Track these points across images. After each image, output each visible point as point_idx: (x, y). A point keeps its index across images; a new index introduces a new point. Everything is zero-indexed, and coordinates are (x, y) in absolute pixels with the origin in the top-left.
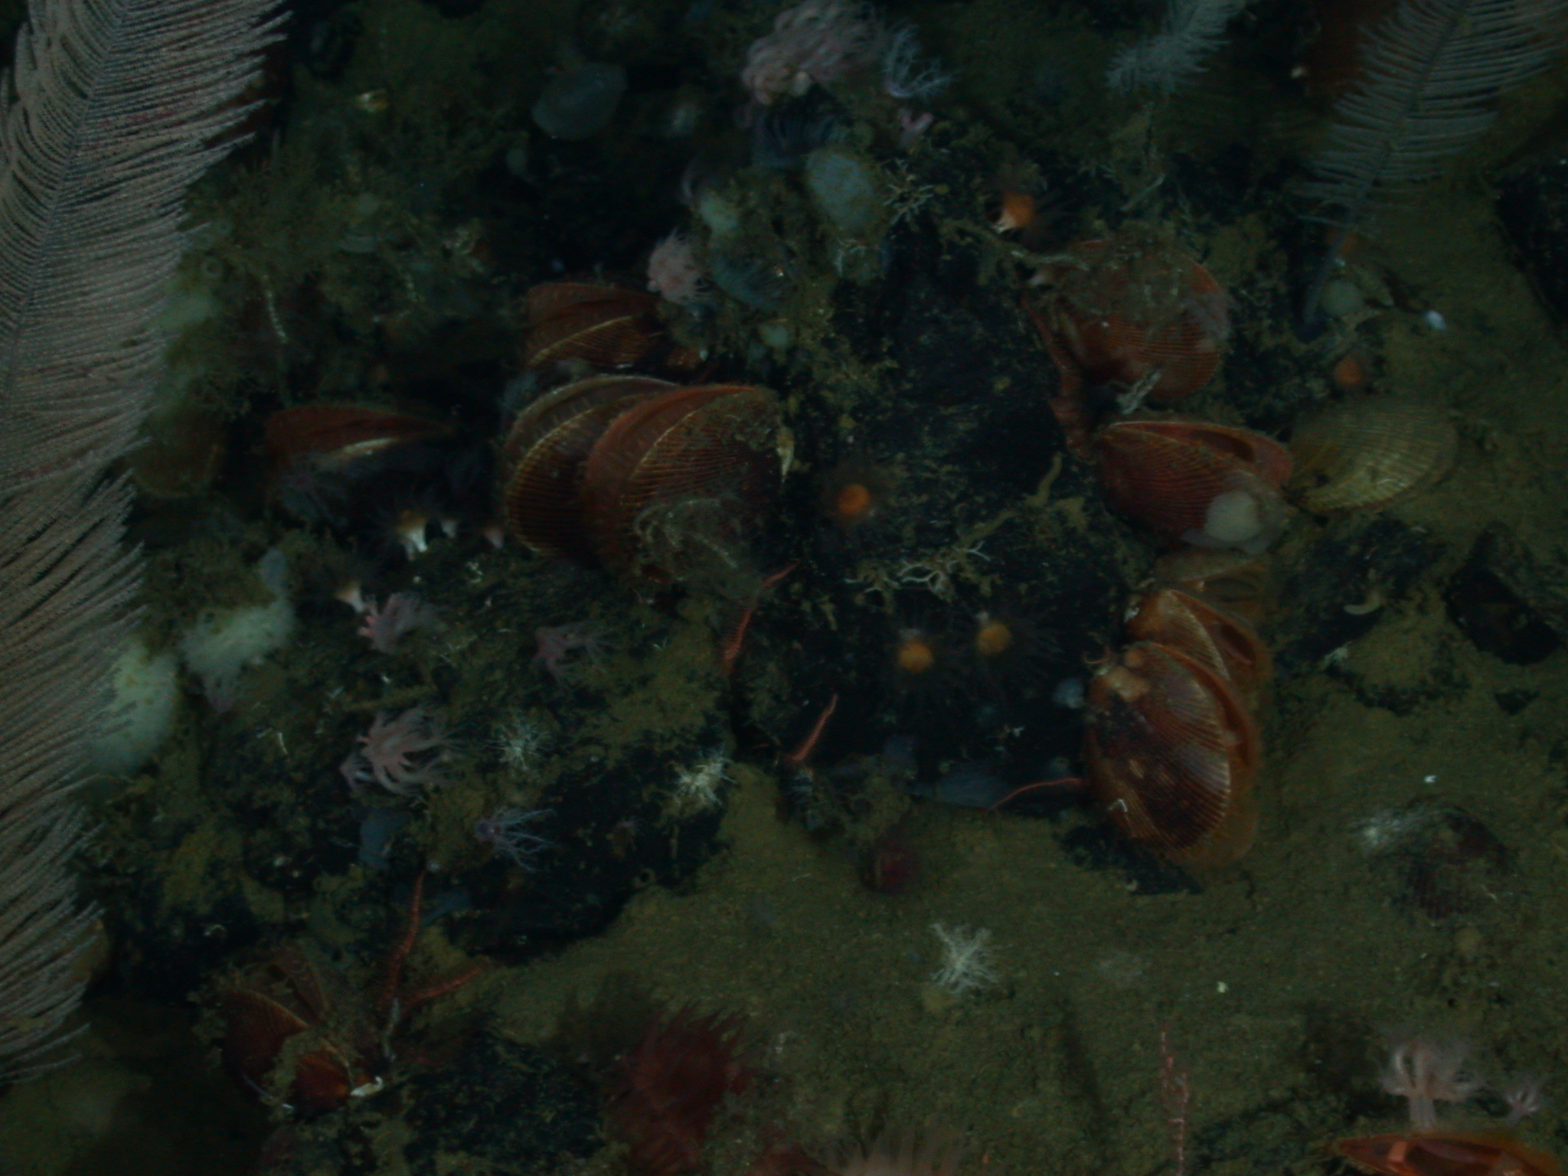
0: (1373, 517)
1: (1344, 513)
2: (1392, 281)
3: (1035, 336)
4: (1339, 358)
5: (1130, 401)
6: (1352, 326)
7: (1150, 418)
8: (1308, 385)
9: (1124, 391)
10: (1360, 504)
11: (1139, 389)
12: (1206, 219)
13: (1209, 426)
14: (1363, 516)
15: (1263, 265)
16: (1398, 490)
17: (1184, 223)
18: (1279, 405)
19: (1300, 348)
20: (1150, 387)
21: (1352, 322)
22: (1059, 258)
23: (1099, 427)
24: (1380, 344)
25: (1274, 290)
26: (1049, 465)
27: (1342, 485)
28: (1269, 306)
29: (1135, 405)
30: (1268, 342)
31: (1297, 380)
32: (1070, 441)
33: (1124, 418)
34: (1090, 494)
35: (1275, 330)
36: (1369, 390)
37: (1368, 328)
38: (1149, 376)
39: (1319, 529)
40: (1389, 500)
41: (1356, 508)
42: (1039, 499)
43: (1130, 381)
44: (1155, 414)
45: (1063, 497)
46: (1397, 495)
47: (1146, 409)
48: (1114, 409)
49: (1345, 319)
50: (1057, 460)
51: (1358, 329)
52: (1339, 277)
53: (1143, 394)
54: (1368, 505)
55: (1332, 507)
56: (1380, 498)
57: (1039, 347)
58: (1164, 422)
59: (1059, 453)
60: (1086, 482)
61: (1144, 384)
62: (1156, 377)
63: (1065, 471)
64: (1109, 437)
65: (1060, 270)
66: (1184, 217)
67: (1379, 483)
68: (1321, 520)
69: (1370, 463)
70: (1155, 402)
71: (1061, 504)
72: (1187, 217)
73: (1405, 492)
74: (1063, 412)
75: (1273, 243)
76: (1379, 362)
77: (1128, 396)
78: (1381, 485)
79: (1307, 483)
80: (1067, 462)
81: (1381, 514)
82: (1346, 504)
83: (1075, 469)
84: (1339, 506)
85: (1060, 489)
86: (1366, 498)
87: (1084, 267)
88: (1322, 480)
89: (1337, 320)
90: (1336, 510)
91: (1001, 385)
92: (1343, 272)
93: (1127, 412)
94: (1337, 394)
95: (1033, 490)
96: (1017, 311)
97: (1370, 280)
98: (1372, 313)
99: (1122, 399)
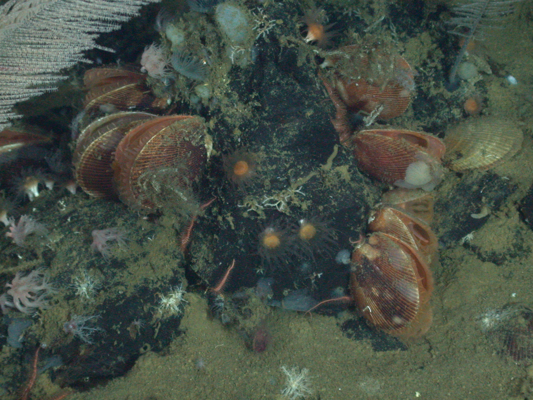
0: (484, 173)
1: (470, 171)
2: (491, 62)
3: (324, 91)
4: (466, 99)
5: (369, 120)
6: (473, 84)
7: (379, 128)
8: (452, 112)
9: (366, 116)
10: (478, 167)
11: (373, 115)
12: (403, 34)
13: (406, 131)
14: (479, 172)
15: (430, 56)
16: (496, 160)
17: (393, 37)
18: (439, 121)
19: (448, 95)
20: (378, 114)
21: (473, 82)
22: (336, 52)
23: (355, 133)
24: (486, 92)
25: (436, 68)
26: (332, 151)
27: (469, 158)
28: (433, 75)
29: (371, 122)
30: (433, 92)
31: (447, 110)
32: (341, 139)
33: (366, 128)
34: (351, 164)
35: (436, 86)
36: (481, 114)
37: (479, 84)
38: (378, 108)
39: (458, 179)
40: (491, 165)
41: (476, 168)
42: (327, 167)
43: (369, 112)
44: (381, 126)
45: (338, 165)
46: (494, 162)
47: (376, 124)
48: (362, 124)
49: (469, 80)
50: (336, 148)
51: (475, 85)
52: (466, 61)
53: (375, 116)
54: (481, 167)
55: (464, 169)
56: (487, 164)
57: (326, 95)
58: (385, 130)
59: (336, 145)
60: (349, 158)
61: (376, 112)
62: (381, 109)
63: (339, 153)
64: (360, 137)
65: (336, 59)
66: (393, 34)
68: (459, 175)
69: (482, 148)
70: (380, 121)
71: (338, 168)
72: (395, 34)
73: (499, 160)
74: (338, 126)
75: (435, 46)
76: (486, 100)
77: (368, 118)
78: (487, 158)
79: (452, 158)
80: (340, 149)
81: (487, 171)
82: (471, 167)
83: (344, 152)
84: (468, 168)
85: (337, 162)
86: (480, 164)
87: (347, 57)
88: (460, 156)
89: (466, 81)
90: (466, 170)
91: (309, 113)
92: (468, 58)
93: (368, 125)
94: (466, 115)
95: (324, 162)
96: (316, 79)
97: (481, 62)
98: (481, 78)
99: (365, 119)
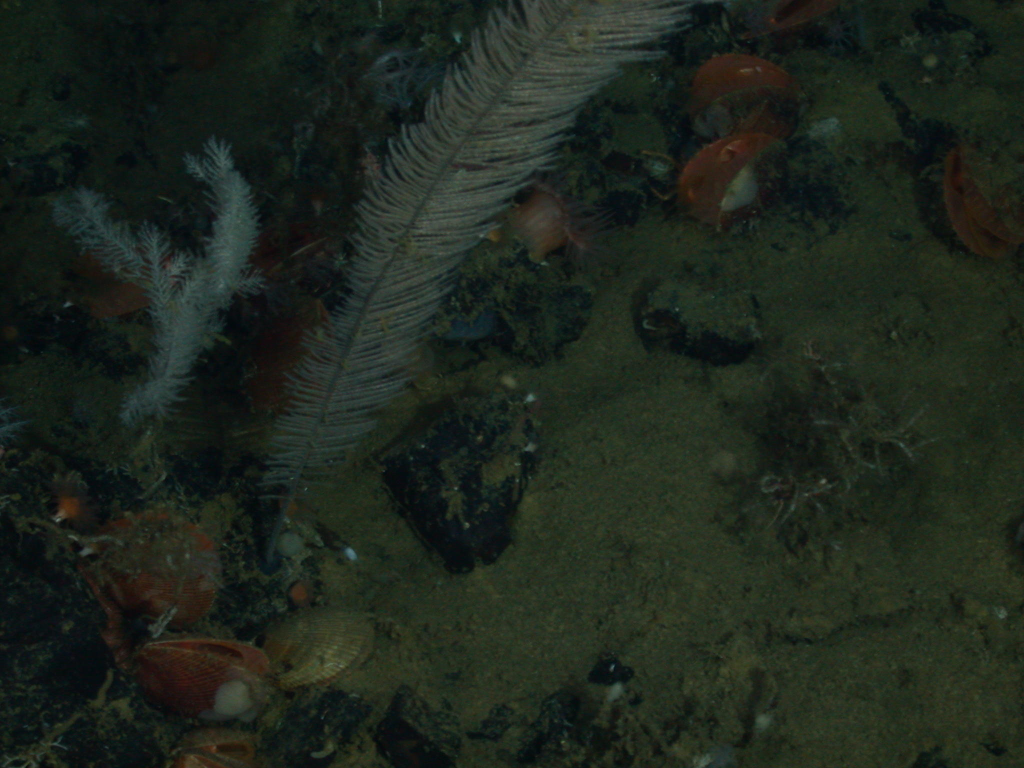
0: (324, 689)
1: (305, 689)
2: (322, 530)
3: (88, 591)
4: (292, 585)
5: (157, 629)
6: (299, 562)
7: (172, 638)
8: (272, 604)
9: (153, 622)
10: (315, 682)
11: (163, 620)
12: (195, 497)
13: (213, 641)
14: (318, 690)
15: (235, 525)
16: (338, 670)
17: (180, 501)
18: (255, 619)
19: (265, 579)
20: (170, 618)
21: (298, 559)
22: (103, 538)
23: (137, 648)
24: (318, 572)
25: (245, 542)
26: (104, 678)
27: (302, 670)
28: (243, 553)
29: (161, 631)
30: (244, 577)
31: (265, 601)
32: (117, 660)
33: (154, 640)
34: (134, 694)
35: (248, 567)
36: (314, 604)
37: (309, 562)
38: (169, 611)
39: (289, 701)
40: (334, 677)
41: (313, 684)
42: (98, 702)
43: (157, 615)
44: (174, 635)
45: (115, 699)
46: (338, 674)
47: (168, 632)
48: (147, 634)
49: (293, 558)
50: (110, 674)
51: (302, 564)
52: (287, 530)
53: (165, 623)
54: (320, 682)
55: (296, 685)
56: (328, 676)
57: (91, 596)
58: (181, 641)
59: (111, 669)
60: (131, 687)
61: (166, 617)
62: (174, 611)
63: (116, 680)
64: (145, 654)
65: (103, 546)
66: (180, 497)
67: (325, 666)
68: (289, 694)
69: (319, 654)
70: (173, 628)
71: (114, 704)
72: (183, 497)
73: (343, 671)
74: (111, 640)
75: (241, 511)
76: (318, 584)
77: (156, 625)
78: (328, 668)
79: (279, 671)
80: (116, 674)
81: (329, 687)
82: (305, 682)
83: (122, 679)
84: (301, 684)
85: (113, 694)
86: (318, 677)
87: (120, 543)
88: (288, 667)
89: (289, 559)
90: (299, 687)
91: (67, 627)
92: (289, 527)
93: (155, 636)
94: (293, 607)
95: (94, 696)
96: (75, 575)
97: (308, 530)
98: (310, 553)
99: (151, 628)
